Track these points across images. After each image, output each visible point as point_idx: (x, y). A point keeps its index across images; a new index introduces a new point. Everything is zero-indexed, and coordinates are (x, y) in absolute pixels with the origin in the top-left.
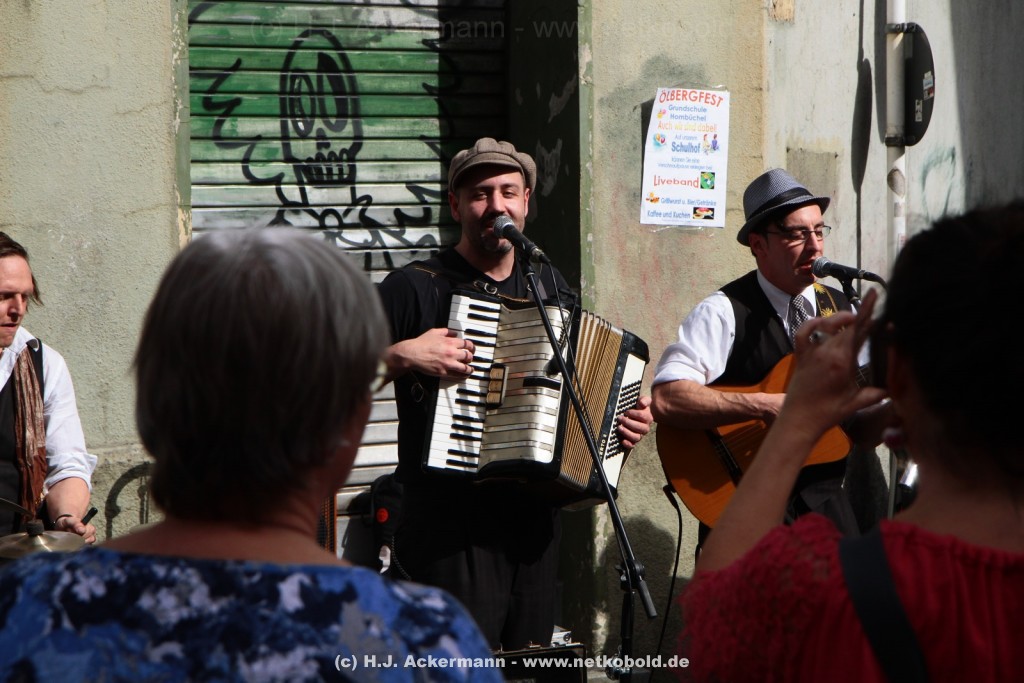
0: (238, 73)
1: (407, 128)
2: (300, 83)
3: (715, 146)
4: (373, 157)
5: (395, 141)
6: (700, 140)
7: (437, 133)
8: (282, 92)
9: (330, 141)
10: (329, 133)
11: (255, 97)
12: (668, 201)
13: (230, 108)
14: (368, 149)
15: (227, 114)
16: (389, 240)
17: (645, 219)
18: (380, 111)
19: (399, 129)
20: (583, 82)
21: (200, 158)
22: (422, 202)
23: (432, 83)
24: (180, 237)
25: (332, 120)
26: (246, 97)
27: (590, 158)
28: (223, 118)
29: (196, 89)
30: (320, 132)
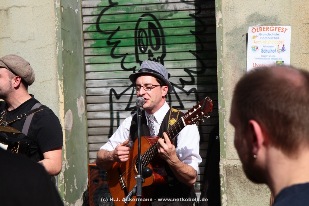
0: (119, 31)
1: (184, 48)
2: (142, 34)
3: (283, 50)
4: (170, 59)
5: (179, 53)
6: (276, 47)
7: (195, 49)
8: (136, 37)
9: (153, 54)
10: (153, 51)
11: (126, 40)
13: (117, 44)
14: (168, 57)
15: (116, 46)
16: (177, 90)
18: (173, 42)
19: (180, 48)
20: (217, 26)
21: (106, 62)
22: (191, 76)
23: (194, 30)
24: (59, 90)
25: (155, 47)
26: (122, 40)
27: (222, 57)
28: (114, 48)
29: (104, 38)
30: (150, 51)
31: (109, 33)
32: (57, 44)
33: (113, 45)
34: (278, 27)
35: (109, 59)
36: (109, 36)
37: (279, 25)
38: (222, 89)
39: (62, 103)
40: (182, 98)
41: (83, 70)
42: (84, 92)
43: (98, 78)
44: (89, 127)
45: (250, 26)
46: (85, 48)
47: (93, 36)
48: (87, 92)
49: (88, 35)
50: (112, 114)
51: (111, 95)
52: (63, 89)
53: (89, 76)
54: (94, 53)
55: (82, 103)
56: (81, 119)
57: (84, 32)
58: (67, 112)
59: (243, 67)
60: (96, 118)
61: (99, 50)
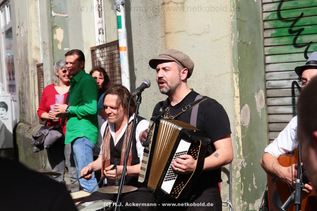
0: (302, 18)
11: (309, 27)
13: (299, 32)
21: (288, 53)
24: (235, 84)
26: (306, 28)
28: (297, 36)
29: (285, 26)
31: (291, 21)
32: (232, 35)
33: (296, 34)
35: (291, 49)
36: (291, 23)
39: (237, 97)
41: (263, 61)
42: (264, 85)
43: (279, 70)
44: (269, 123)
46: (265, 38)
47: (274, 25)
48: (267, 85)
49: (269, 24)
51: (293, 88)
52: (239, 83)
53: (269, 68)
54: (275, 43)
55: (262, 97)
56: (261, 114)
57: (264, 21)
58: (243, 107)
60: (277, 113)
61: (280, 40)
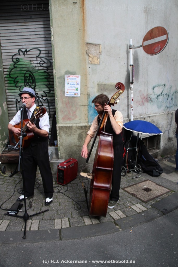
1: (43, 83)
2: (27, 78)
3: (78, 84)
6: (75, 83)
7: (46, 84)
8: (24, 80)
10: (31, 85)
11: (21, 81)
12: (70, 93)
13: (17, 82)
14: (37, 87)
15: (17, 83)
16: (41, 99)
17: (66, 95)
18: (38, 81)
19: (41, 84)
20: (54, 75)
22: (45, 94)
23: (46, 77)
25: (32, 83)
26: (19, 81)
27: (56, 87)
29: (12, 80)
30: (30, 85)
34: (76, 76)
35: (15, 88)
36: (14, 79)
37: (76, 75)
38: (57, 98)
40: (42, 102)
41: (5, 92)
42: (6, 100)
43: (11, 95)
44: (9, 113)
45: (66, 75)
46: (5, 84)
47: (8, 79)
49: (6, 79)
50: (17, 108)
51: (16, 101)
53: (8, 94)
54: (9, 86)
55: (5, 104)
56: (5, 110)
59: (64, 90)
60: (11, 110)
61: (11, 85)
